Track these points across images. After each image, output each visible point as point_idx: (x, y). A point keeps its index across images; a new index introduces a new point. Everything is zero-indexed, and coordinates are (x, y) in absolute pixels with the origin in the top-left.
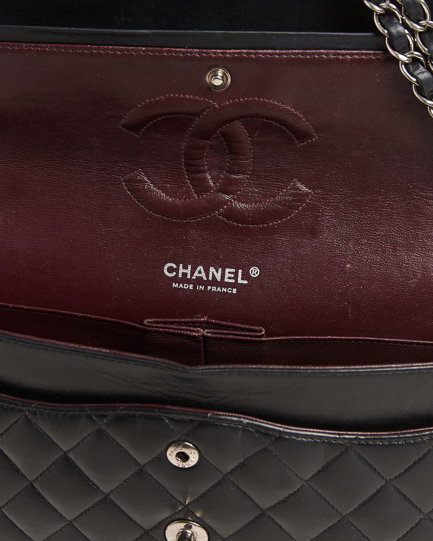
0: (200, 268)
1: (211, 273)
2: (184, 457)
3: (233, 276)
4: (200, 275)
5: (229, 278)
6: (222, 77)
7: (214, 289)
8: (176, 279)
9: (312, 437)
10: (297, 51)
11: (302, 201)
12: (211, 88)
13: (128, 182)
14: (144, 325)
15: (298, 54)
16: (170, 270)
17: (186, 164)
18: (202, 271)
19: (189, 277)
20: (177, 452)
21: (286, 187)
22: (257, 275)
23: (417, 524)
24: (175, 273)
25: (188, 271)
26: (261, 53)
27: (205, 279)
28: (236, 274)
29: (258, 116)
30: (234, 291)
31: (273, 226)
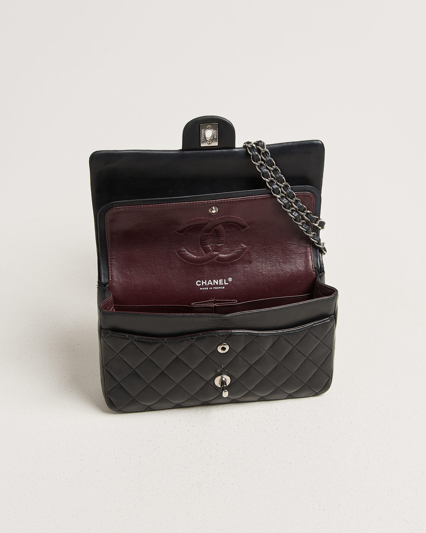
0: (210, 281)
1: (214, 282)
2: (224, 349)
3: (222, 282)
4: (210, 284)
5: (221, 283)
6: (215, 209)
7: (216, 288)
8: (201, 286)
9: (268, 334)
10: (241, 198)
11: (245, 251)
12: (211, 214)
13: (178, 252)
14: (192, 305)
15: (242, 198)
16: (199, 283)
17: (201, 243)
18: (211, 282)
19: (206, 285)
20: (221, 348)
21: (238, 247)
22: (231, 281)
23: (304, 361)
24: (200, 284)
25: (206, 283)
26: (229, 200)
27: (212, 285)
28: (223, 281)
29: (228, 222)
30: (224, 288)
31: (235, 261)
